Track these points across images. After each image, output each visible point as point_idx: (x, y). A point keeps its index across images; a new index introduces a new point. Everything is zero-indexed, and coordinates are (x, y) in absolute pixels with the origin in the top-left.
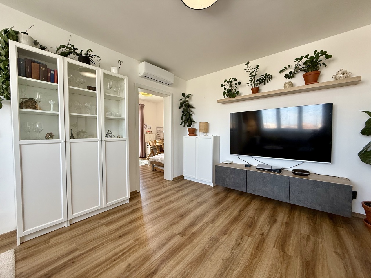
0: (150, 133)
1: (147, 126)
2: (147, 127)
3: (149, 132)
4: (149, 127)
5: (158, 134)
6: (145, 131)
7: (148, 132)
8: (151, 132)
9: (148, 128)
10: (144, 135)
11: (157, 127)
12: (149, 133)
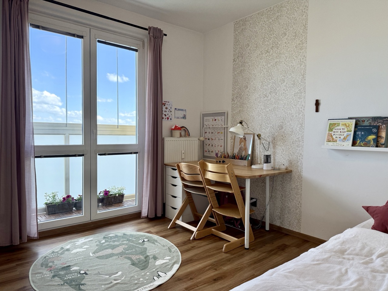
0: (183, 133)
1: (173, 110)
2: (173, 113)
3: (180, 129)
4: (180, 114)
5: (208, 135)
6: (166, 125)
7: (176, 128)
8: (184, 131)
9: (177, 116)
10: (163, 140)
11: (204, 115)
12: (177, 133)
